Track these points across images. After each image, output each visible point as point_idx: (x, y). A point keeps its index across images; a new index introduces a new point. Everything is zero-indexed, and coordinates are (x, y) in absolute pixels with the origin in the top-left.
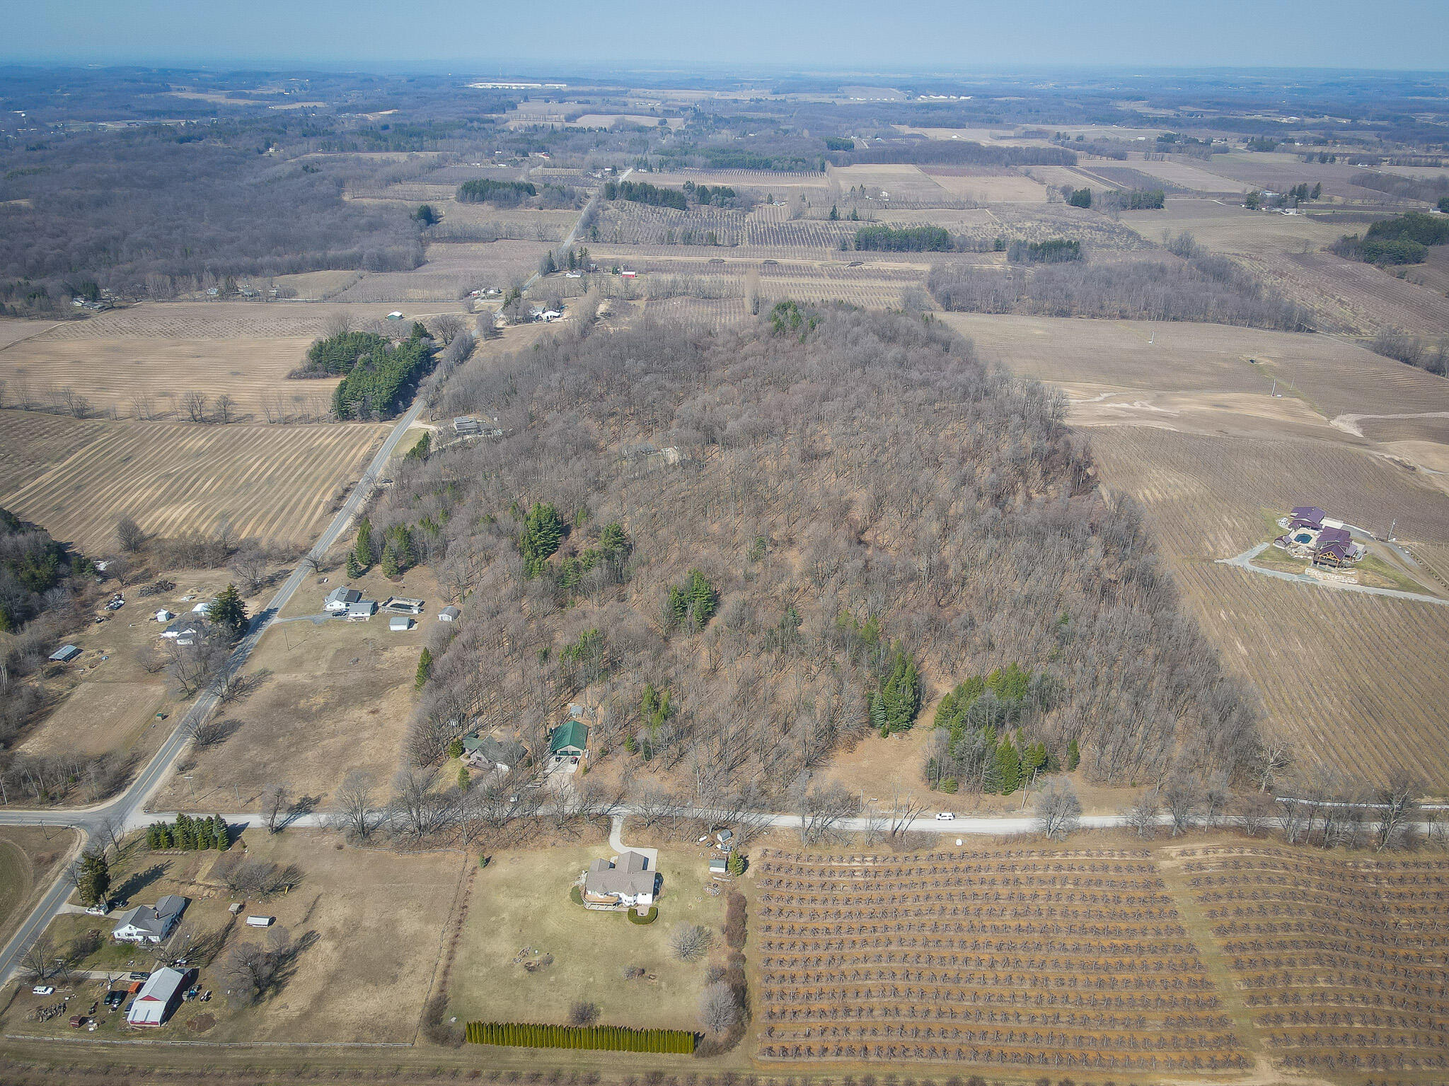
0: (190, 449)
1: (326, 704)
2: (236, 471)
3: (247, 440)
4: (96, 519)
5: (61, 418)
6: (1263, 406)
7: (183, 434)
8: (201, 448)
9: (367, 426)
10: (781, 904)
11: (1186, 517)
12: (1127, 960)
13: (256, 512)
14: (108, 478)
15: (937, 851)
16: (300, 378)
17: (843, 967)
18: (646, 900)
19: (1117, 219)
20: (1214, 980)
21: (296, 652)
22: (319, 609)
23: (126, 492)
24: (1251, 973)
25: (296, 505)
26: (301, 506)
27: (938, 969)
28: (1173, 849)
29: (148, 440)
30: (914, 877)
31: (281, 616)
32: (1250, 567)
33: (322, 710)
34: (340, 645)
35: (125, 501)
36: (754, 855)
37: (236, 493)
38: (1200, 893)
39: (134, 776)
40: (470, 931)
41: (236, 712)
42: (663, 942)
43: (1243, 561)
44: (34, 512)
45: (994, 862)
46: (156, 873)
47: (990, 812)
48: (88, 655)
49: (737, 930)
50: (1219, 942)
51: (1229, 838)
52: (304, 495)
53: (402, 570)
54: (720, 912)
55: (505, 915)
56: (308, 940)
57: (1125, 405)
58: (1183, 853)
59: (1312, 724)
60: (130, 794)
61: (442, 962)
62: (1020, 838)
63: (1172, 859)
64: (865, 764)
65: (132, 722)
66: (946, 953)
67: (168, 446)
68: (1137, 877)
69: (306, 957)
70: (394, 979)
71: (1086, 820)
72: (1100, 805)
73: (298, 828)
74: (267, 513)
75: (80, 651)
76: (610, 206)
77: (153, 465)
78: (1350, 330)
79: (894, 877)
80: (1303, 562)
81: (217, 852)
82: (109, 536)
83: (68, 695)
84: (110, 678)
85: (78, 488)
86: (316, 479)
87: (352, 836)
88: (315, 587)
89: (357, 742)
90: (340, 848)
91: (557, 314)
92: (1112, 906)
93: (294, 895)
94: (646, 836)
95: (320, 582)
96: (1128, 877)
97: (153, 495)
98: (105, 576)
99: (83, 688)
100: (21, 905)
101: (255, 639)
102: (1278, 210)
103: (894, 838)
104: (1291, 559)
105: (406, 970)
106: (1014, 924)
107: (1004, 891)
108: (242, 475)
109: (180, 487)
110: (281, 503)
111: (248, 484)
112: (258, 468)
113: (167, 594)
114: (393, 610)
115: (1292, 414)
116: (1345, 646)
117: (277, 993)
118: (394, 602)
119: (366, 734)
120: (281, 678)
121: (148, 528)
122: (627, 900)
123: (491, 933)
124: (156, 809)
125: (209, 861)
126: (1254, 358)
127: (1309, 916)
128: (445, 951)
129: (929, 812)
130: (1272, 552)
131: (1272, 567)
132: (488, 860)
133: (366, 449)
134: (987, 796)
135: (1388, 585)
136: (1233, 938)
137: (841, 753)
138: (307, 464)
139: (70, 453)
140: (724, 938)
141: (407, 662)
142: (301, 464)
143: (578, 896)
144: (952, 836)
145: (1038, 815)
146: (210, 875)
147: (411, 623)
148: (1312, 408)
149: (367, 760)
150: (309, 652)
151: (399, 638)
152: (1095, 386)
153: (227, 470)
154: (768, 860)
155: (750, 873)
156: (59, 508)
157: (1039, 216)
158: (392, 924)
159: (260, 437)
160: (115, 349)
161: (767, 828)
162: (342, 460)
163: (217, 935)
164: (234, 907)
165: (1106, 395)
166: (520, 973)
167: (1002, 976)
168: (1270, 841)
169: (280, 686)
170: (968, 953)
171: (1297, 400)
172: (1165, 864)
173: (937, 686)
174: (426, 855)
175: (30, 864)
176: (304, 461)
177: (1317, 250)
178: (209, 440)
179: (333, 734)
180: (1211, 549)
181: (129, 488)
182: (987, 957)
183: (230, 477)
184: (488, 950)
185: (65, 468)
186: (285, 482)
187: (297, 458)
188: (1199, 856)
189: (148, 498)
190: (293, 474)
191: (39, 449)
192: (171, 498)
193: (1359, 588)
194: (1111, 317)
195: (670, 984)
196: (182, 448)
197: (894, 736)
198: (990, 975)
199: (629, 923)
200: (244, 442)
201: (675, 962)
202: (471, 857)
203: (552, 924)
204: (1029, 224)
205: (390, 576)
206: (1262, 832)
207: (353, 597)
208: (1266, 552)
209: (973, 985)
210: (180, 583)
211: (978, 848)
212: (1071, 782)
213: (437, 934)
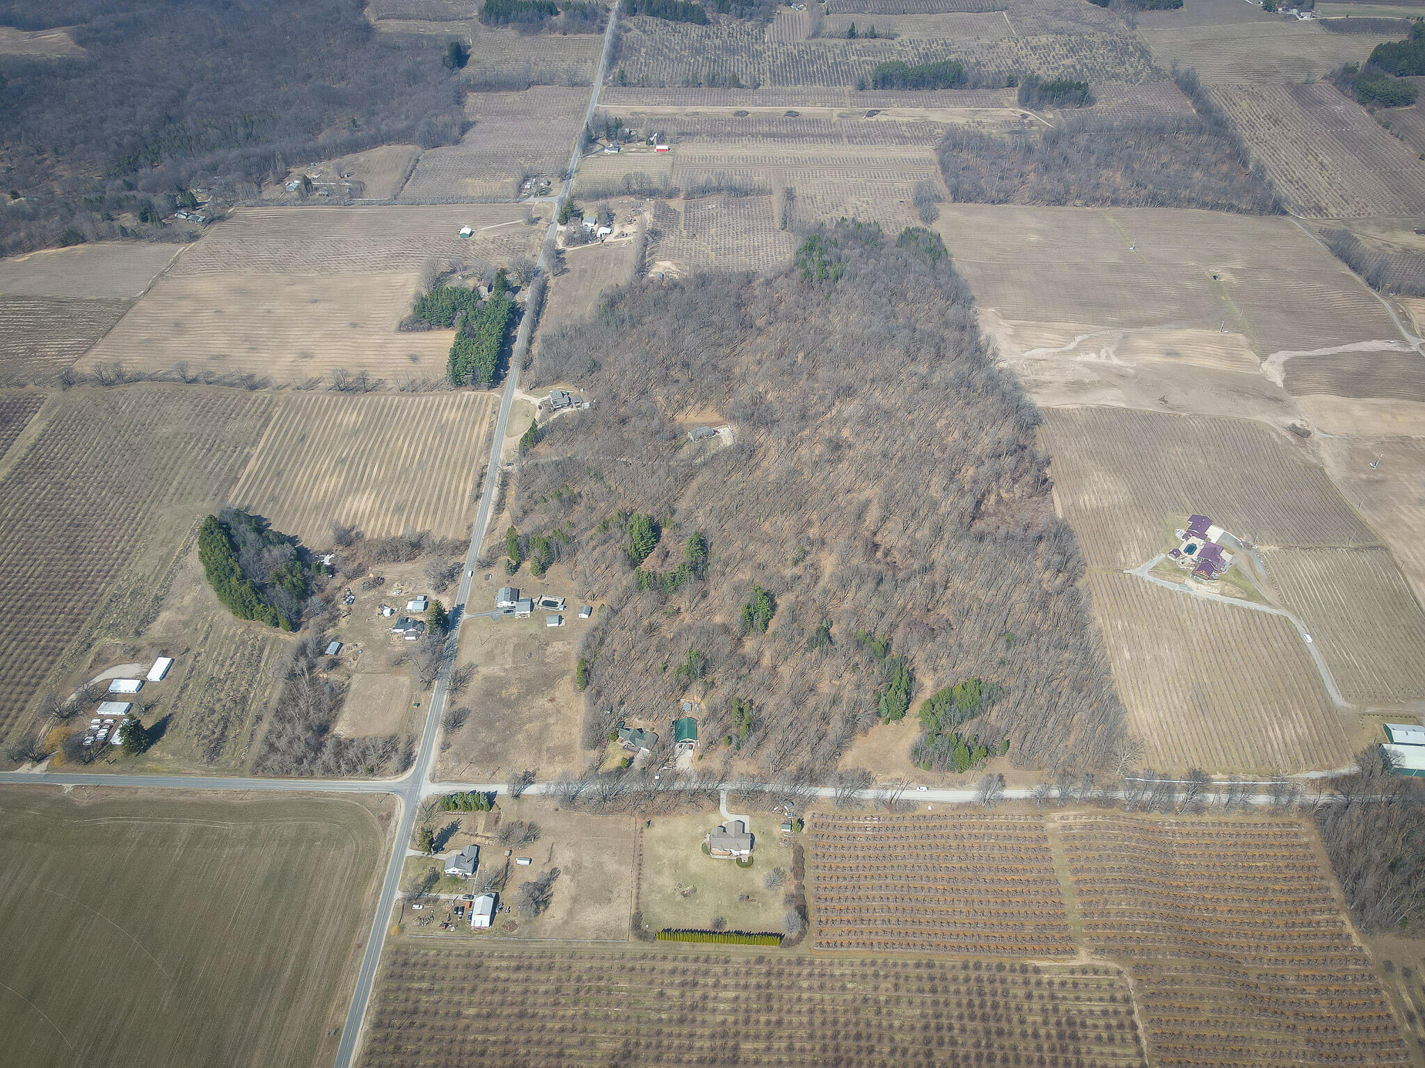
0: (347, 425)
1: (519, 693)
2: (392, 455)
3: (388, 413)
4: (304, 510)
5: (236, 390)
6: (1208, 349)
7: (336, 405)
8: (355, 424)
9: (480, 394)
10: (824, 851)
11: (1111, 526)
12: (1019, 889)
13: (422, 501)
14: (296, 461)
15: (917, 813)
16: (408, 331)
17: (860, 893)
18: (747, 852)
19: (1133, 25)
20: (1066, 902)
21: (488, 647)
22: (492, 606)
23: (316, 480)
24: (1087, 898)
25: (448, 493)
26: (452, 494)
27: (913, 894)
28: (1056, 815)
29: (311, 414)
30: (902, 832)
31: (469, 612)
32: (1149, 578)
33: (518, 698)
34: (515, 640)
35: (319, 490)
36: (807, 818)
37: (399, 478)
38: (1067, 846)
39: (414, 754)
40: (648, 871)
41: (464, 701)
42: (758, 878)
43: (1142, 571)
44: (259, 504)
45: (950, 822)
46: (453, 828)
47: (950, 785)
48: (349, 648)
49: (799, 869)
50: (1073, 878)
51: (1090, 808)
52: (451, 481)
53: (543, 569)
54: (788, 858)
55: (665, 861)
56: (554, 874)
57: (1092, 357)
58: (1062, 818)
59: (1161, 715)
60: (417, 768)
61: (634, 891)
62: (967, 805)
63: (1055, 822)
64: (874, 745)
65: (398, 709)
66: (918, 884)
67: (328, 421)
68: (1033, 834)
69: (556, 885)
70: (610, 900)
71: (1009, 793)
72: (1016, 783)
73: (528, 795)
74: (429, 504)
75: (341, 644)
76: (631, 25)
77: (325, 444)
78: (1319, 210)
79: (890, 832)
80: (1185, 573)
81: (483, 812)
82: (320, 527)
83: (349, 685)
84: (369, 669)
85: (279, 474)
86: (456, 463)
87: (562, 801)
88: (484, 584)
89: (546, 727)
90: (557, 810)
91: (608, 230)
92: (1015, 853)
93: (538, 843)
94: (741, 808)
95: (487, 577)
96: (1027, 834)
97: (338, 483)
98: (332, 570)
99: (356, 678)
100: (382, 848)
101: (456, 634)
102: (1295, 11)
103: (891, 805)
104: (1178, 570)
105: (615, 895)
106: (958, 866)
107: (954, 843)
108: (399, 458)
109: (356, 474)
110: (436, 493)
111: (405, 470)
112: (408, 452)
113: (381, 588)
114: (545, 607)
115: (1231, 357)
116: (1198, 649)
117: (546, 908)
118: (544, 599)
119: (551, 720)
120: (484, 670)
121: (346, 520)
122: (735, 853)
123: (659, 872)
124: (437, 780)
125: (481, 819)
126: (1218, 272)
127: (1126, 862)
128: (634, 884)
129: (914, 784)
130: (1166, 563)
131: (1163, 577)
132: (649, 823)
133: (485, 426)
134: (949, 774)
135: (1239, 595)
136: (1080, 876)
137: (859, 736)
138: (443, 445)
139: (260, 435)
140: (792, 875)
141: (565, 657)
142: (439, 445)
143: (707, 850)
144: (926, 803)
145: (978, 789)
146: (487, 829)
147: (560, 619)
148: (1251, 346)
149: (557, 742)
150: (496, 647)
151: (555, 634)
152: (1072, 326)
153: (385, 453)
154: (815, 820)
155: (805, 830)
156: (274, 499)
157: (1056, 24)
158: (600, 865)
159: (397, 408)
160: (242, 292)
161: (813, 798)
162: (470, 439)
163: (502, 870)
164: (507, 853)
165: (1079, 339)
166: (679, 898)
167: (949, 899)
168: (1115, 810)
169: (486, 678)
170: (930, 884)
171: (1240, 337)
172: (1051, 825)
173: (923, 679)
174: (611, 817)
175: (376, 820)
176: (441, 442)
177: (1318, 77)
178: (359, 414)
179: (530, 720)
180: (1123, 560)
181: (318, 475)
182: (941, 887)
183: (389, 462)
184: (659, 883)
185: (261, 452)
186: (433, 466)
187: (434, 437)
188: (1071, 821)
189: (336, 486)
190: (436, 457)
191: (235, 433)
192: (353, 486)
193: (1220, 598)
194: (1103, 201)
195: (764, 904)
196: (341, 424)
197: (892, 723)
198: (942, 899)
199: (738, 867)
200: (387, 416)
201: (765, 891)
202: (638, 820)
203: (693, 867)
204: (1043, 39)
205: (536, 575)
206: (1110, 803)
207: (515, 595)
208: (1161, 563)
209: (933, 905)
210: (387, 577)
211: (941, 811)
212: (1001, 764)
213: (628, 872)
